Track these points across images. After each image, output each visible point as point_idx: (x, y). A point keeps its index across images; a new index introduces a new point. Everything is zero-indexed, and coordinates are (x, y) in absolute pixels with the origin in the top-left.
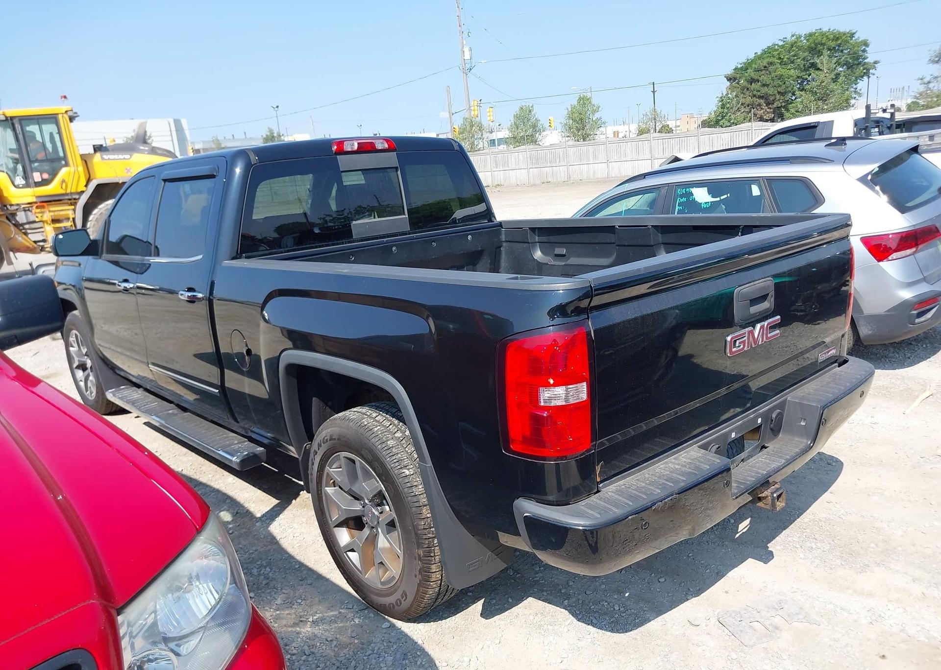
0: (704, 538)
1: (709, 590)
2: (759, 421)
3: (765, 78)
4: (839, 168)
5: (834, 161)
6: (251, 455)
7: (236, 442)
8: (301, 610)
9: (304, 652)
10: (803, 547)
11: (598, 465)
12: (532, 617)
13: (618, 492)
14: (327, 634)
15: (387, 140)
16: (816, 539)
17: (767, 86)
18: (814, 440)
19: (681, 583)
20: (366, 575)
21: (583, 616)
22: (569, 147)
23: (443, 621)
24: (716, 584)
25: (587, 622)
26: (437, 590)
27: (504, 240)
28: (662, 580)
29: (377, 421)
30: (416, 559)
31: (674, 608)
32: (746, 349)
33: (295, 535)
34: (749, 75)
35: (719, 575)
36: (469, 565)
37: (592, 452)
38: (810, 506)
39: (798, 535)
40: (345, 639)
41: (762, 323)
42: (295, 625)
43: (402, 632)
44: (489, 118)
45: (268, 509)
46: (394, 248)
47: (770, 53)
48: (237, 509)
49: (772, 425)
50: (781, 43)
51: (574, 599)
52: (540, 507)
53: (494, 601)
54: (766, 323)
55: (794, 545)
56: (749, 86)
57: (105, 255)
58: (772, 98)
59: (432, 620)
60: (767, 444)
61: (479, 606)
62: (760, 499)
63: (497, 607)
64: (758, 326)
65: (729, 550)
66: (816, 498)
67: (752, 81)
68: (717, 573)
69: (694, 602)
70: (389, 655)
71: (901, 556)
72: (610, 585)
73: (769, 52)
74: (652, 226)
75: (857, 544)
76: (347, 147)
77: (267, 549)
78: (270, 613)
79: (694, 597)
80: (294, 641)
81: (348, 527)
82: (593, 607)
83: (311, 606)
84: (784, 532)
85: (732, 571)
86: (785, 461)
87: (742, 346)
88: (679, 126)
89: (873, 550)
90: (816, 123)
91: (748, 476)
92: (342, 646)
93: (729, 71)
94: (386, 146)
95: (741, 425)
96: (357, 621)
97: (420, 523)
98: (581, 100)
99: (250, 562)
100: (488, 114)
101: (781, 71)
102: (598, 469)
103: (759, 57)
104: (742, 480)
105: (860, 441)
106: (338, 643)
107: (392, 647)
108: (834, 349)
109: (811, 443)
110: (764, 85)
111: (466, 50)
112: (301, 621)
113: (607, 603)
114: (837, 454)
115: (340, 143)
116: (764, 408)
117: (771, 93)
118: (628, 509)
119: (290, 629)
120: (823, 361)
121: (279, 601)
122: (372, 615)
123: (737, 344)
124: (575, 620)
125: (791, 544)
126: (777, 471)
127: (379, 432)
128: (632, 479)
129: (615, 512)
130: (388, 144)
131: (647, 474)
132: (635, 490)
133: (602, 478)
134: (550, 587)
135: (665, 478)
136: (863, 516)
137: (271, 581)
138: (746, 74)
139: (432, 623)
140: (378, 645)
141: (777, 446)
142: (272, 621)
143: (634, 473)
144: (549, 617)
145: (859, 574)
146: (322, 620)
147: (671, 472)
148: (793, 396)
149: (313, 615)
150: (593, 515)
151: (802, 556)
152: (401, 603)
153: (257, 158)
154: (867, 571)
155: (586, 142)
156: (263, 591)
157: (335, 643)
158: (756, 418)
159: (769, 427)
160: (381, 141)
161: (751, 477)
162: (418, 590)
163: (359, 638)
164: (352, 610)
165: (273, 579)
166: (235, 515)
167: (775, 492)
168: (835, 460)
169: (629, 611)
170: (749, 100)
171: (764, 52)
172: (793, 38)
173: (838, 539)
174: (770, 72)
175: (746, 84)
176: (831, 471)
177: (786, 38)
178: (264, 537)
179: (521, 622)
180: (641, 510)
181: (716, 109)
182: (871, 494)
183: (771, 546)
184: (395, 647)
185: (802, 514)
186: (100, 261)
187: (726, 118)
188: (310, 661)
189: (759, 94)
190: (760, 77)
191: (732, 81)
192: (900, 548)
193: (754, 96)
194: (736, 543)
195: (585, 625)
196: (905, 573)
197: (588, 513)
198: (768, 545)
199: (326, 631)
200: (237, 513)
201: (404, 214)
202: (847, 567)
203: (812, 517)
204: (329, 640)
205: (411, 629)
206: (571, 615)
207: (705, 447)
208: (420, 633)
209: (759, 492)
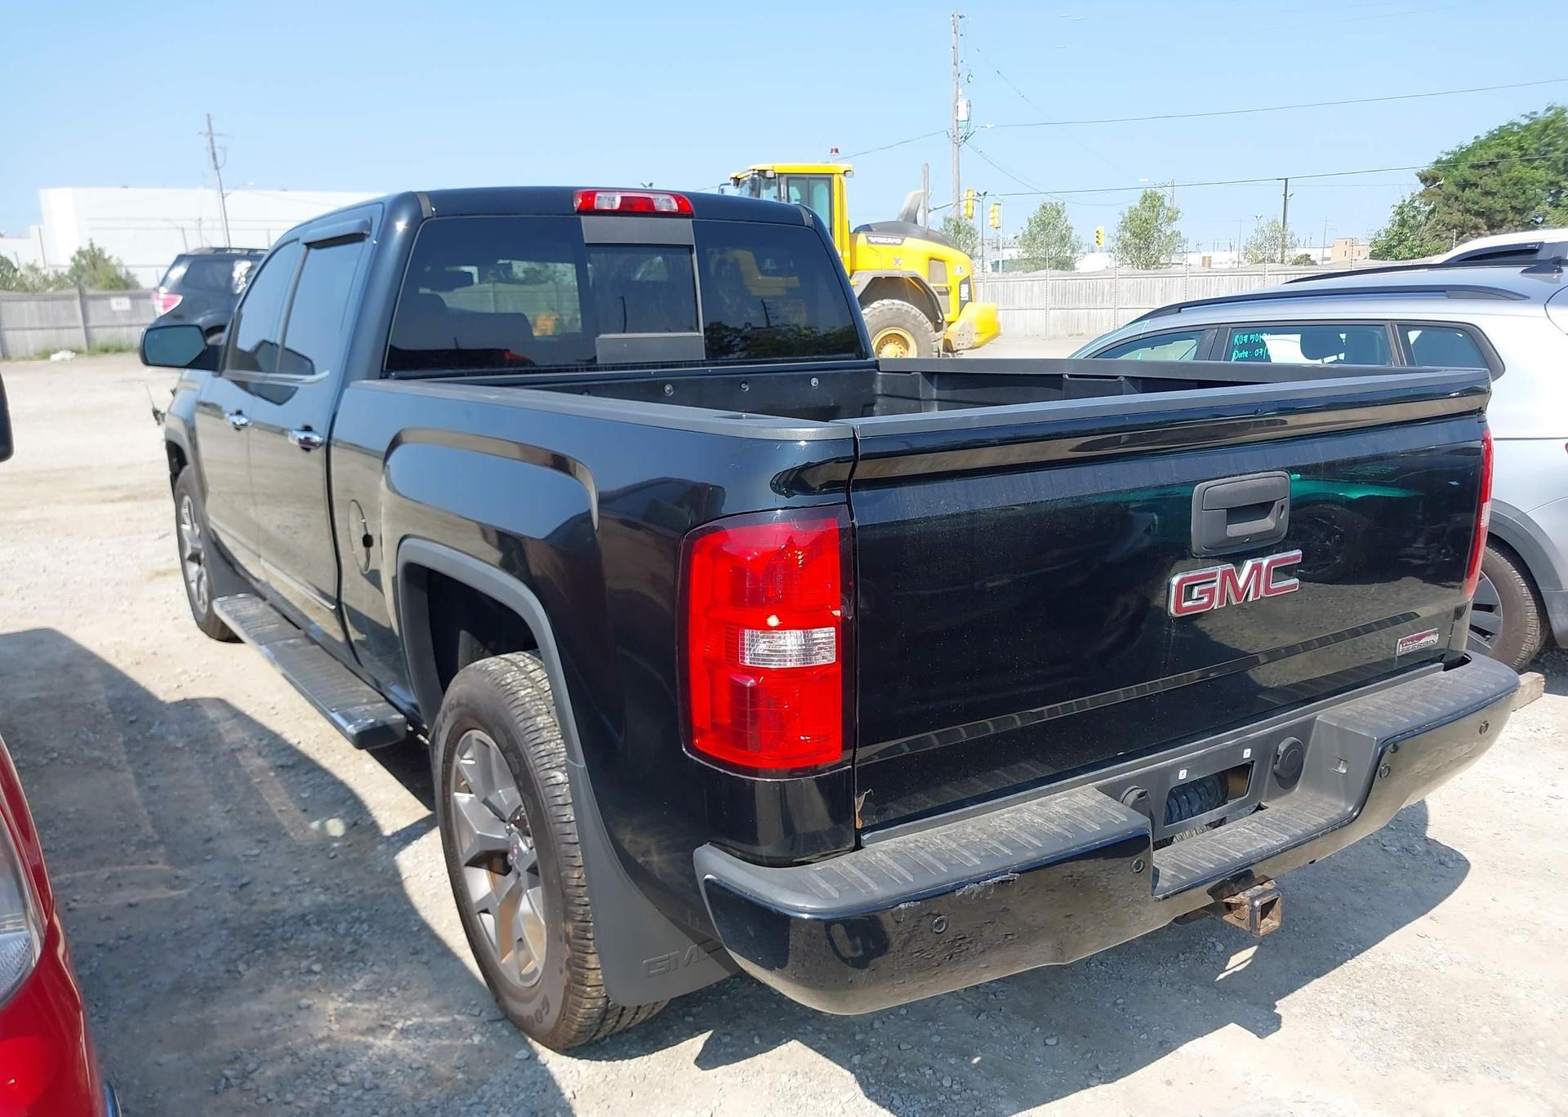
0: (1155, 973)
1: (1135, 1074)
2: (1247, 753)
3: (1490, 181)
4: (1539, 311)
5: (1529, 298)
6: (379, 725)
7: (365, 700)
8: (390, 1007)
9: (363, 1084)
10: (1344, 1015)
11: (858, 797)
12: (785, 1078)
13: (898, 855)
14: (414, 1056)
15: (678, 197)
16: (1374, 1004)
17: (1493, 194)
18: (1362, 805)
19: (1087, 1052)
20: (502, 958)
21: (879, 1090)
22: (1122, 276)
23: (626, 1061)
24: (1153, 1064)
25: (882, 1102)
26: (600, 1002)
27: (879, 392)
28: (1052, 1042)
29: (532, 680)
30: (561, 940)
31: (1057, 1099)
32: (1215, 605)
33: (434, 874)
34: (1461, 175)
35: (1164, 1047)
36: (652, 963)
37: (846, 768)
38: (1382, 939)
39: (1341, 992)
40: (442, 1070)
41: (1258, 560)
42: (370, 1031)
43: (548, 1071)
44: (991, 222)
45: (408, 823)
46: (668, 388)
47: (1503, 138)
48: (358, 817)
49: (1276, 767)
50: (1525, 122)
51: (873, 1056)
52: (733, 864)
53: (727, 1039)
54: (1265, 562)
55: (1328, 1009)
56: (1460, 193)
57: (228, 371)
58: (1499, 217)
59: (606, 1057)
60: (1265, 801)
61: (697, 1043)
62: (1229, 907)
63: (730, 1050)
64: (1249, 564)
65: (1198, 1001)
66: (1397, 926)
67: (1465, 185)
68: (1161, 1043)
69: (1100, 1093)
70: (506, 1110)
71: (1538, 1060)
72: (949, 1038)
73: (1501, 135)
74: (1126, 377)
75: (1455, 1023)
76: (602, 203)
77: (381, 891)
78: (337, 1005)
79: (1103, 1083)
80: (354, 1060)
81: (490, 869)
82: (903, 1075)
83: (410, 1002)
84: (1316, 981)
85: (1190, 1043)
86: (1288, 838)
87: (1206, 600)
88: (1329, 259)
89: (1484, 1039)
90: (1536, 244)
91: (1203, 859)
92: (432, 1081)
93: (1426, 163)
94: (675, 207)
95: (1202, 757)
96: (476, 1039)
97: (570, 875)
98: (1146, 200)
99: (343, 911)
100: (991, 215)
101: (1520, 170)
102: (859, 802)
103: (1480, 145)
104: (1188, 864)
105: (1517, 827)
106: (429, 1074)
107: (518, 1096)
108: (1435, 633)
109: (1353, 811)
110: (1487, 193)
111: (962, 105)
112: (382, 1026)
113: (931, 1072)
114: (1462, 846)
115: (589, 195)
116: (1260, 730)
117: (1498, 207)
118: (900, 889)
119: (356, 1038)
120: (1407, 654)
121: (358, 986)
122: (505, 1032)
123: (1195, 594)
124: (863, 1096)
125: (1322, 1006)
126: (1267, 856)
127: (527, 699)
128: (938, 832)
129: (872, 892)
130: (678, 204)
131: (970, 828)
132: (932, 854)
133: (868, 823)
134: (838, 1026)
135: (1002, 838)
136: (1481, 971)
137: (362, 947)
138: (1456, 173)
139: (604, 1062)
140: (495, 1089)
141: (1284, 808)
142: (333, 1018)
143: (944, 822)
144: (816, 1083)
145: (1441, 1082)
146: (418, 1028)
147: (1019, 828)
148: (1329, 714)
149: (406, 1019)
150: (825, 892)
151: (1337, 1032)
152: (542, 1018)
153: (434, 209)
154: (1459, 1078)
155: (1149, 272)
156: (341, 963)
157: (422, 1073)
158: (1240, 747)
159: (1269, 770)
160: (667, 197)
161: (1207, 861)
162: (565, 999)
163: (467, 1072)
164: (478, 1019)
165: (367, 945)
166: (352, 826)
167: (1258, 897)
168: (1455, 857)
169: (969, 1091)
170: (1457, 217)
171: (1492, 136)
172: (1549, 114)
173: (1421, 1010)
174: (1499, 172)
175: (1453, 189)
176: (1442, 876)
177: (1535, 113)
178: (383, 870)
179: (762, 1083)
180: (931, 895)
181: (1388, 226)
182: (1510, 929)
183: (1282, 1007)
184: (522, 1096)
185: (1363, 951)
186: (220, 379)
187: (1405, 243)
188: (365, 1101)
189: (1476, 207)
190: (1481, 178)
191: (1428, 184)
192: (1541, 1044)
193: (1468, 211)
194: (1215, 990)
195: (878, 1107)
196: (1540, 1096)
197: (818, 886)
198: (1277, 1003)
199: (417, 1049)
200: (355, 824)
201: (698, 331)
202: (1421, 1067)
203: (1380, 960)
204: (414, 1066)
205: (564, 1067)
206: (857, 1085)
207: (1114, 791)
208: (576, 1077)
209: (1226, 893)
